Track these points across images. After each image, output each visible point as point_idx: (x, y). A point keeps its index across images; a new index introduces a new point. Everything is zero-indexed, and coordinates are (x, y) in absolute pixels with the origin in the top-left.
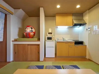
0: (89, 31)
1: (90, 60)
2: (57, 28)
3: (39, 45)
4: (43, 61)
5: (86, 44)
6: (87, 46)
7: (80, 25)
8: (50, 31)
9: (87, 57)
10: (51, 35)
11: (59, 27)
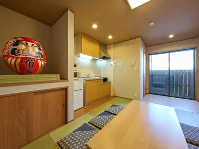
1: (114, 97)
4: (73, 120)
5: (110, 81)
6: (112, 83)
7: (104, 58)
9: (112, 95)
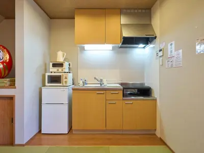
0: (161, 58)
2: (83, 49)
3: (11, 98)
5: (155, 97)
7: (147, 41)
8: (60, 59)
10: (60, 69)
11: (87, 47)
